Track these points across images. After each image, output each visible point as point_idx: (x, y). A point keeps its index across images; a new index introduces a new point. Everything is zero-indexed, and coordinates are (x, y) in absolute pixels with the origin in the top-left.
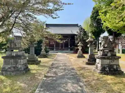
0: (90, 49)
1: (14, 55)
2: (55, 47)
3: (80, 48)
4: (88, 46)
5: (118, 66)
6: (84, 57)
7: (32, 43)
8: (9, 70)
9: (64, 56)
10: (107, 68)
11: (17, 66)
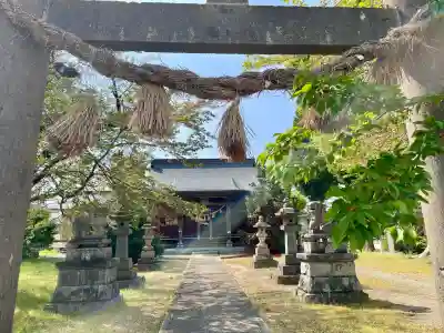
0: (286, 237)
1: (88, 258)
2: (181, 236)
3: (262, 236)
4: (282, 228)
5: (352, 281)
6: (275, 264)
7: (122, 224)
8: (73, 298)
9: (213, 262)
10: (327, 285)
11: (95, 287)
